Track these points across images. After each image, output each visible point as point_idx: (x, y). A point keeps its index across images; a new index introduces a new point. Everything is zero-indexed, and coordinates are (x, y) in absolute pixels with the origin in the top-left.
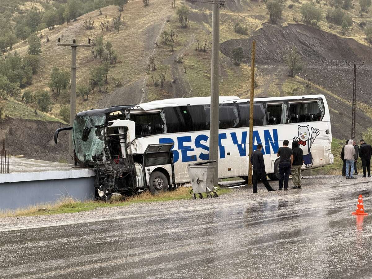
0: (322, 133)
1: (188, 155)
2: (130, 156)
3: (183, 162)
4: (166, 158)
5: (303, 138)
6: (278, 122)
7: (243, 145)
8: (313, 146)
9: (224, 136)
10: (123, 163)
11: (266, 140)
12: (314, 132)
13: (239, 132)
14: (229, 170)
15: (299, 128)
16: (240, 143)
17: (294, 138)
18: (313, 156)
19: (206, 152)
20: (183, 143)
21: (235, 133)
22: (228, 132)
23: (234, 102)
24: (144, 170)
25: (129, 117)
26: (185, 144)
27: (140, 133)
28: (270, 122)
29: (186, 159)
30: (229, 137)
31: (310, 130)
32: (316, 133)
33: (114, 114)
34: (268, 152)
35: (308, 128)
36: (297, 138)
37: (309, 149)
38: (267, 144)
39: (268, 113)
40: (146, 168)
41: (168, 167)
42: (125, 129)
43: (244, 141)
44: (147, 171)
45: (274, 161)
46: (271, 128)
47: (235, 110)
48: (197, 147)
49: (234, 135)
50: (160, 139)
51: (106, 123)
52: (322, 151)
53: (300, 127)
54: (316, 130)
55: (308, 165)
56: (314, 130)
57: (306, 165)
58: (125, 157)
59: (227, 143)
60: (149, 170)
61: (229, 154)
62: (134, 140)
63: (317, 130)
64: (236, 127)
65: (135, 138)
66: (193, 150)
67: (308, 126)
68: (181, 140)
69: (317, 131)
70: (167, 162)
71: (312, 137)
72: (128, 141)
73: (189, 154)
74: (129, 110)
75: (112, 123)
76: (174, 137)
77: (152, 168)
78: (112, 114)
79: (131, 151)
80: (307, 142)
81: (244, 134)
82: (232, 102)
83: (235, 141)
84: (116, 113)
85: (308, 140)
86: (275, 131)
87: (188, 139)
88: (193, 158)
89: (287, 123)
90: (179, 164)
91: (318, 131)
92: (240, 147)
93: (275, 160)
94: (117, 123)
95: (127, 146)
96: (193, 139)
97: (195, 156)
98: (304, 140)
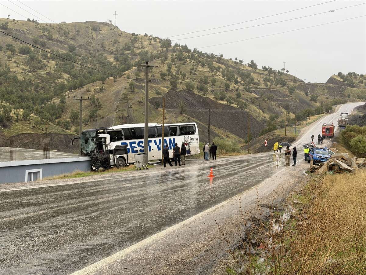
0: (195, 140)
1: (134, 150)
2: (107, 150)
3: (132, 153)
4: (124, 152)
5: (186, 142)
6: (175, 135)
7: (159, 145)
8: (191, 146)
9: (151, 141)
10: (104, 154)
11: (170, 143)
13: (157, 139)
14: (153, 157)
16: (158, 144)
17: (182, 142)
18: (191, 150)
19: (142, 149)
21: (156, 140)
22: (152, 139)
23: (155, 126)
24: (114, 157)
25: (107, 133)
26: (133, 145)
27: (112, 140)
28: (172, 135)
29: (133, 152)
30: (153, 142)
31: (190, 139)
34: (171, 149)
36: (184, 142)
37: (189, 147)
38: (170, 145)
39: (171, 131)
40: (115, 156)
41: (125, 156)
42: (105, 138)
43: (160, 143)
44: (115, 158)
46: (172, 138)
47: (156, 130)
48: (138, 146)
49: (155, 141)
50: (122, 143)
51: (96, 136)
52: (195, 148)
53: (185, 137)
55: (188, 154)
58: (105, 151)
59: (152, 144)
60: (116, 157)
61: (153, 149)
62: (109, 143)
64: (157, 137)
66: (137, 148)
67: (189, 137)
68: (131, 143)
69: (192, 139)
70: (124, 153)
72: (106, 144)
73: (135, 149)
74: (107, 129)
75: (99, 136)
76: (128, 142)
77: (118, 156)
78: (99, 131)
79: (108, 148)
81: (160, 140)
82: (154, 126)
83: (156, 144)
84: (101, 131)
85: (189, 143)
86: (174, 139)
87: (135, 143)
88: (137, 151)
89: (179, 135)
90: (130, 154)
92: (158, 146)
94: (101, 135)
95: (106, 146)
96: (137, 143)
97: (138, 151)
98: (187, 143)
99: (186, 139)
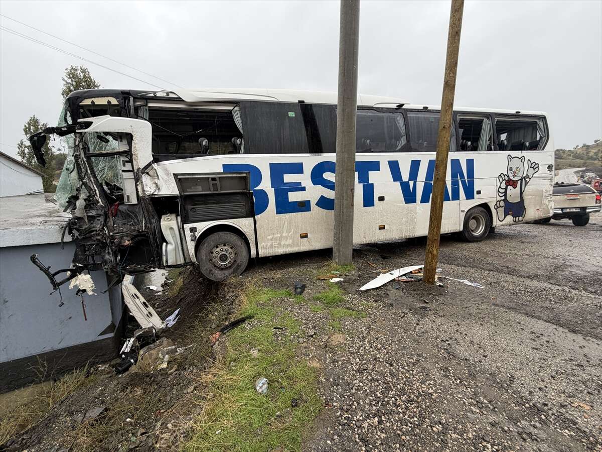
0: (543, 170)
1: (290, 200)
2: (146, 199)
3: (278, 213)
4: (240, 205)
5: (514, 176)
6: (475, 148)
7: (411, 183)
8: (528, 189)
9: (375, 166)
11: (454, 176)
12: (531, 167)
13: (404, 160)
14: (382, 228)
15: (510, 160)
16: (405, 177)
17: (500, 175)
18: (526, 204)
19: (330, 194)
20: (284, 175)
21: (397, 162)
22: (383, 158)
23: (401, 106)
24: (181, 230)
26: (288, 178)
27: (162, 151)
28: (464, 148)
29: (284, 206)
30: (385, 168)
31: (526, 164)
32: (534, 169)
33: (93, 102)
34: (456, 197)
35: (523, 161)
36: (504, 175)
37: (521, 193)
38: (455, 183)
39: (461, 131)
40: (187, 227)
41: (244, 224)
42: (127, 137)
43: (414, 174)
44: (188, 233)
45: (465, 213)
46: (463, 157)
47: (400, 121)
48: (315, 183)
49: (394, 167)
50: (225, 166)
51: (74, 124)
52: (540, 195)
53: (510, 158)
54: (534, 164)
55: (517, 218)
56: (532, 164)
57: (514, 218)
58: (134, 201)
59: (381, 180)
60: (193, 230)
61: (381, 199)
62: (149, 165)
63: (536, 164)
64: (401, 150)
65: (152, 159)
66: (304, 189)
67: (523, 158)
68: (277, 171)
69: (535, 166)
71: (527, 175)
72: (135, 166)
73: (293, 197)
75: (90, 124)
76: (262, 162)
77: (202, 227)
78: (87, 102)
79: (143, 189)
80: (519, 182)
81: (415, 165)
82: (394, 106)
83: (396, 175)
84: (101, 101)
85: (521, 180)
86: (470, 163)
87: (297, 168)
88: (304, 206)
89: (489, 149)
90: (269, 215)
91: (537, 166)
92: (405, 186)
93: (466, 210)
94: (103, 123)
96: (308, 169)
97: (309, 202)
98: (515, 179)
99: (515, 164)
